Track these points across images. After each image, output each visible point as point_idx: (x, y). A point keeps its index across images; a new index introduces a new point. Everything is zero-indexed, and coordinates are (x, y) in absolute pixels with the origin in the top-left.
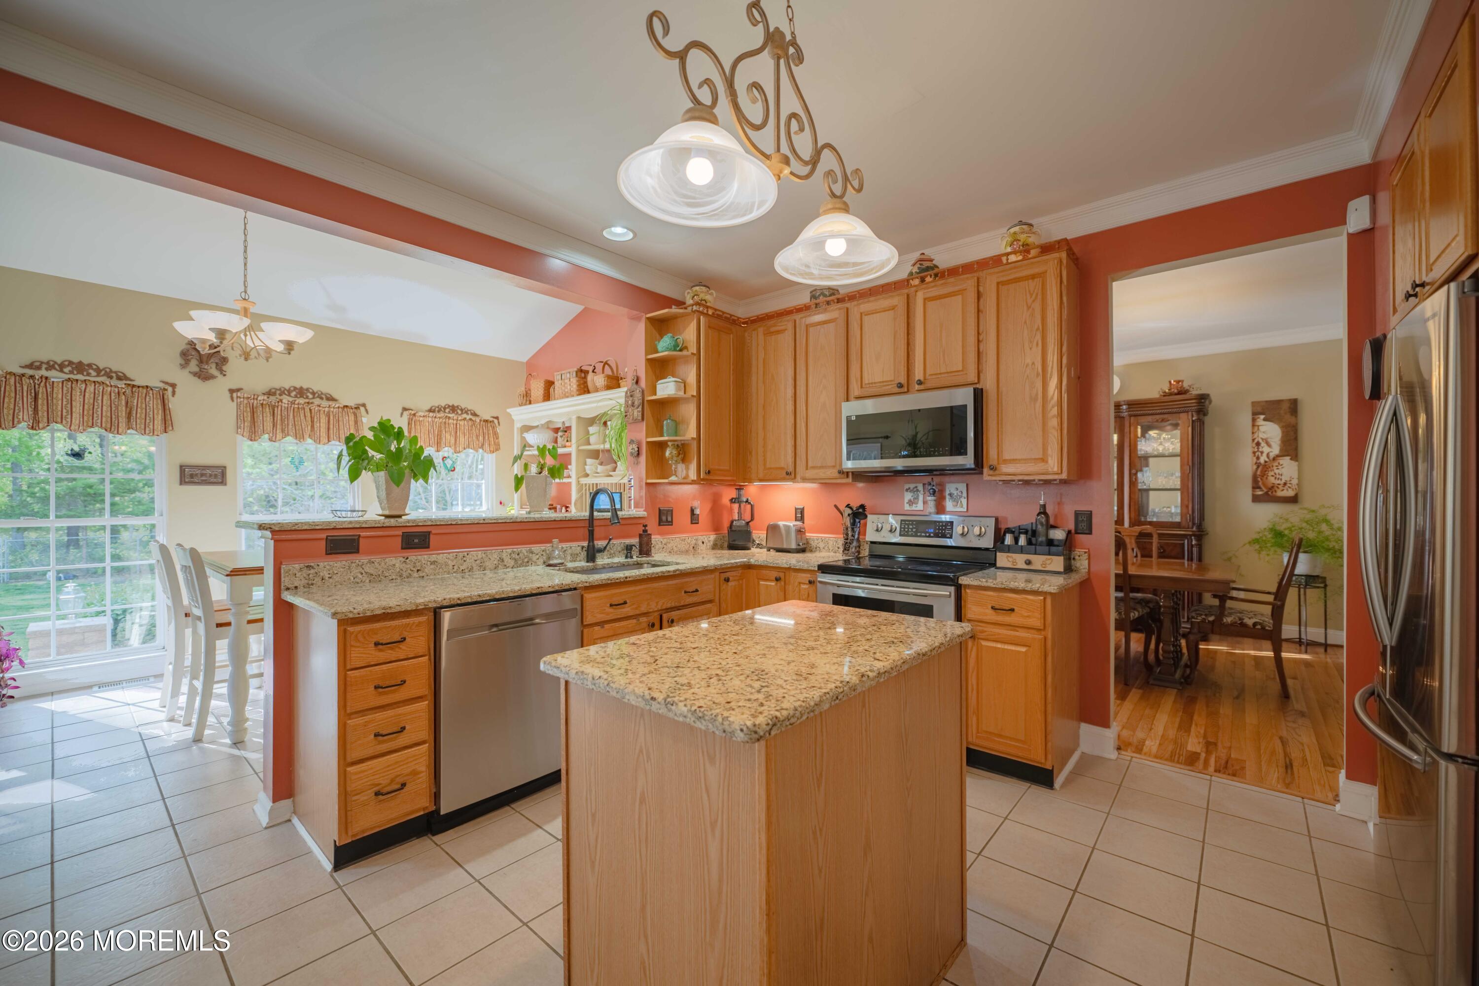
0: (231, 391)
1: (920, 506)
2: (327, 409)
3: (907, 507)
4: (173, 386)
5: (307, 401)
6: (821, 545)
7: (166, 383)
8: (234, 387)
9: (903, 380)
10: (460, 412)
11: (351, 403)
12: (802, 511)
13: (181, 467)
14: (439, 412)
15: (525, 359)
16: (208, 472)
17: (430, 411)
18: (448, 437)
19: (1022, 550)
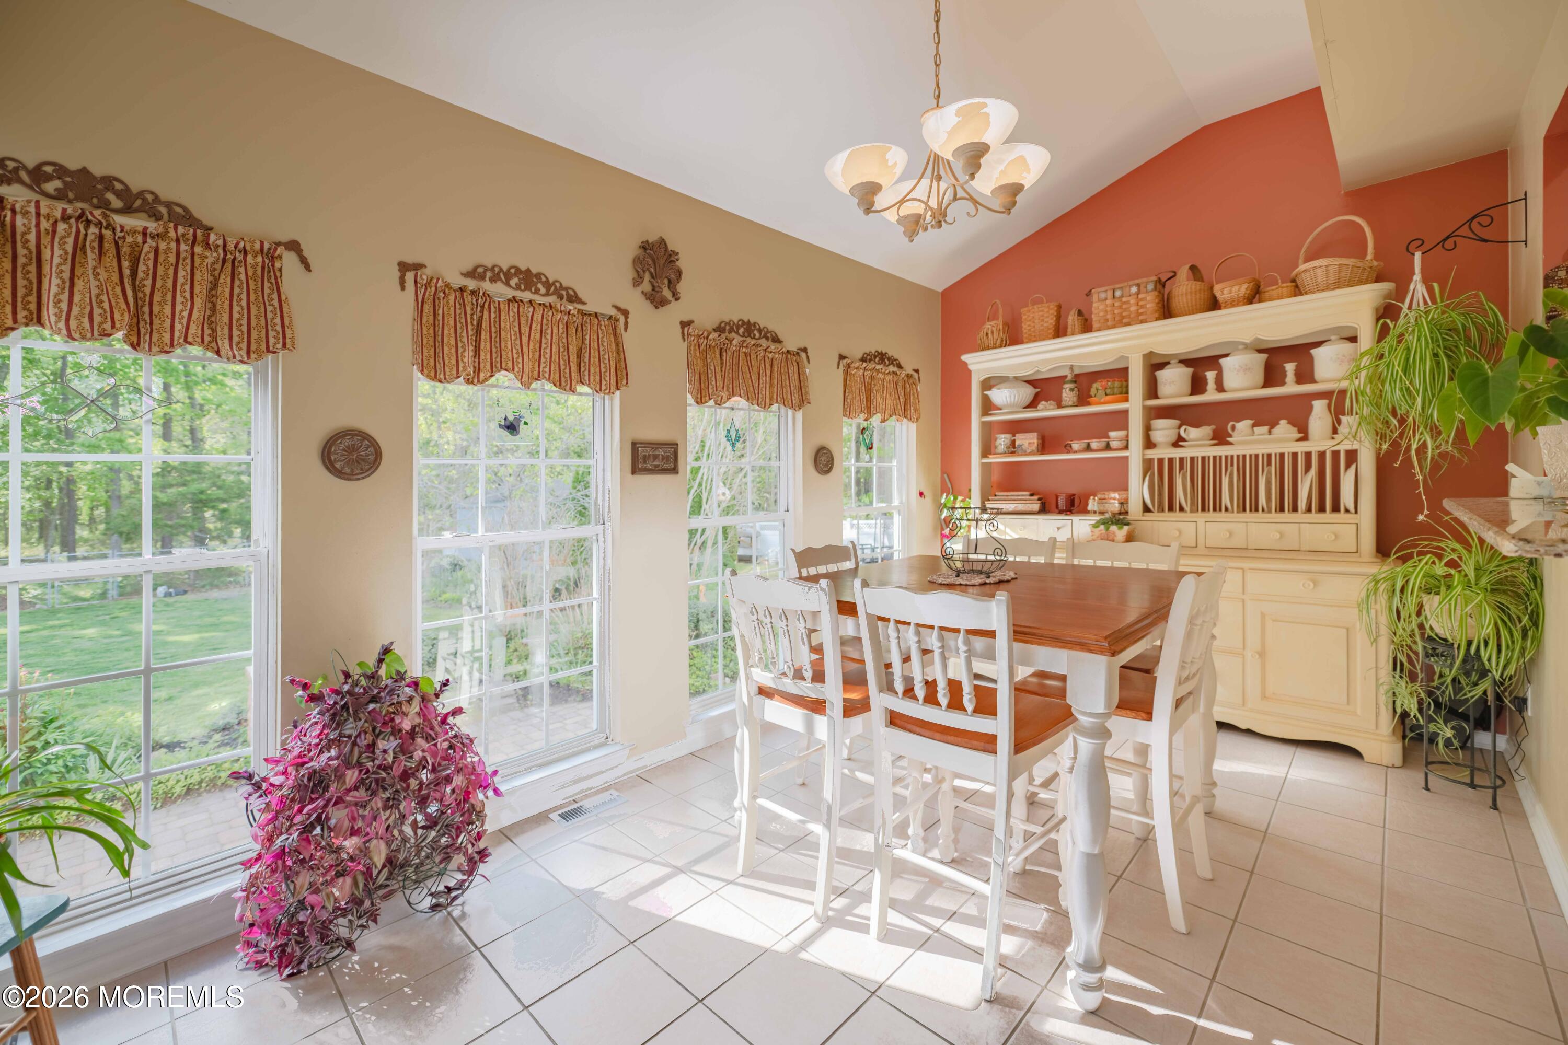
0: (683, 325)
2: (770, 356)
4: (626, 313)
5: (753, 342)
7: (618, 309)
8: (686, 319)
10: (887, 362)
11: (793, 348)
13: (634, 444)
14: (870, 361)
15: (940, 289)
16: (660, 452)
17: (863, 360)
18: (877, 398)
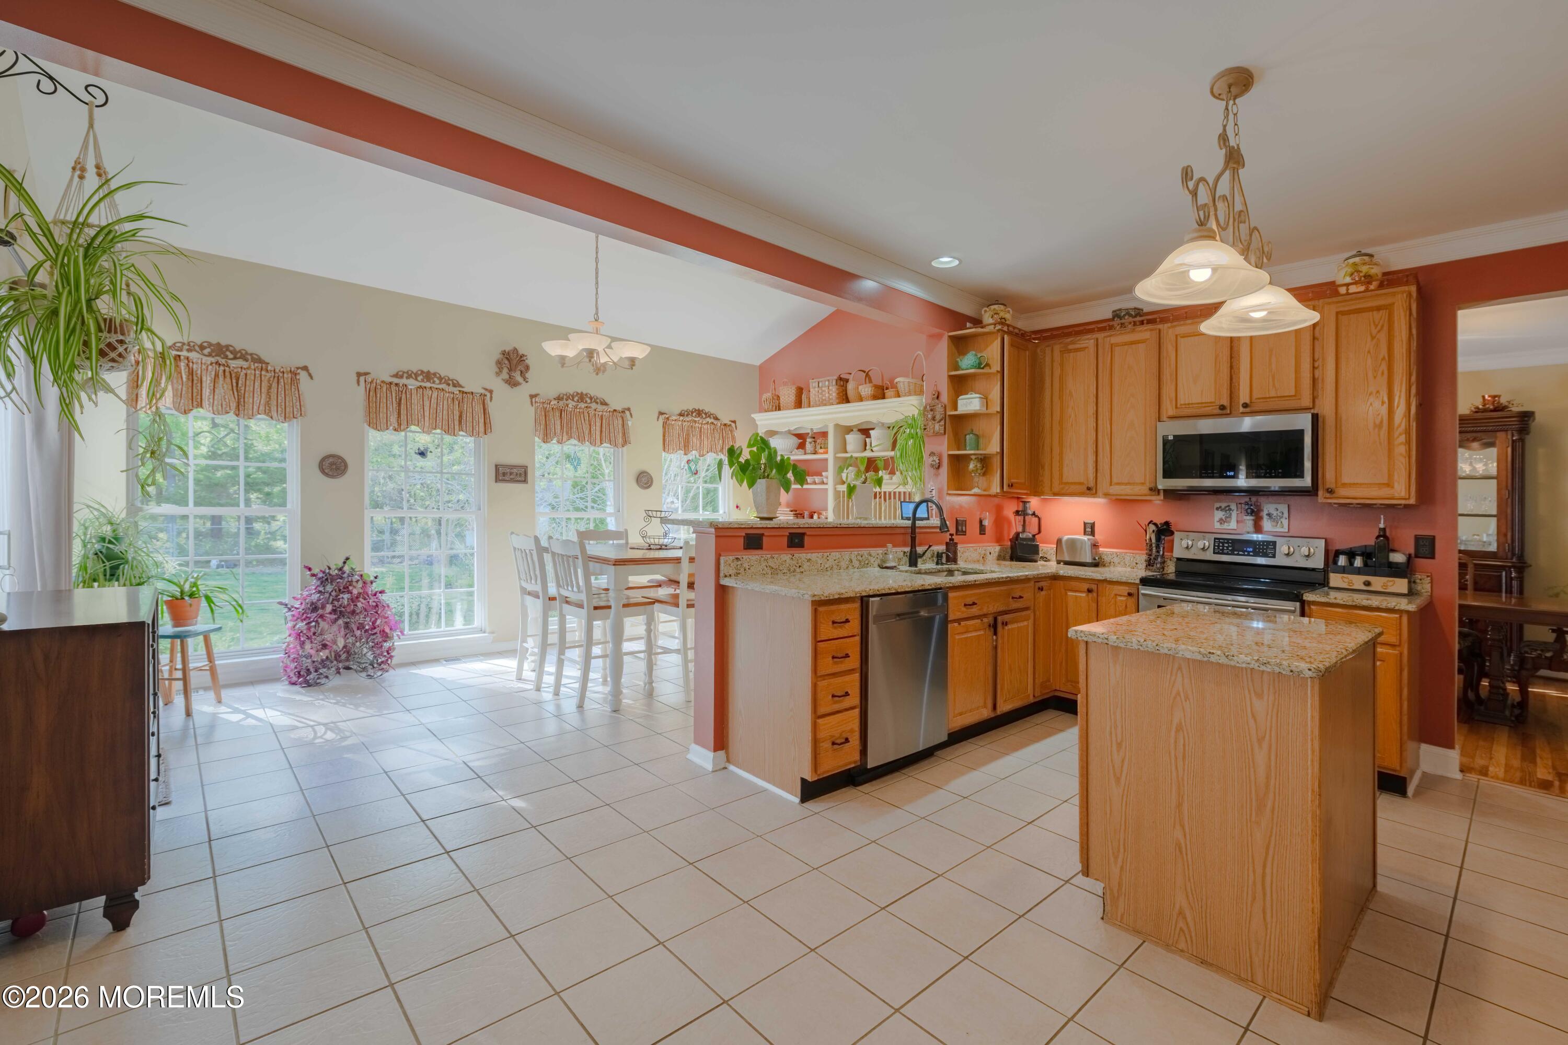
0: (532, 396)
1: (1233, 525)
2: (600, 413)
3: (1217, 525)
4: (491, 392)
5: (586, 405)
6: (1116, 560)
7: (486, 389)
8: (533, 393)
9: (1225, 402)
10: (704, 416)
11: (619, 408)
12: (1093, 526)
13: (496, 466)
14: (687, 416)
15: (758, 362)
16: (515, 471)
17: (681, 415)
18: (694, 440)
19: (1358, 572)
